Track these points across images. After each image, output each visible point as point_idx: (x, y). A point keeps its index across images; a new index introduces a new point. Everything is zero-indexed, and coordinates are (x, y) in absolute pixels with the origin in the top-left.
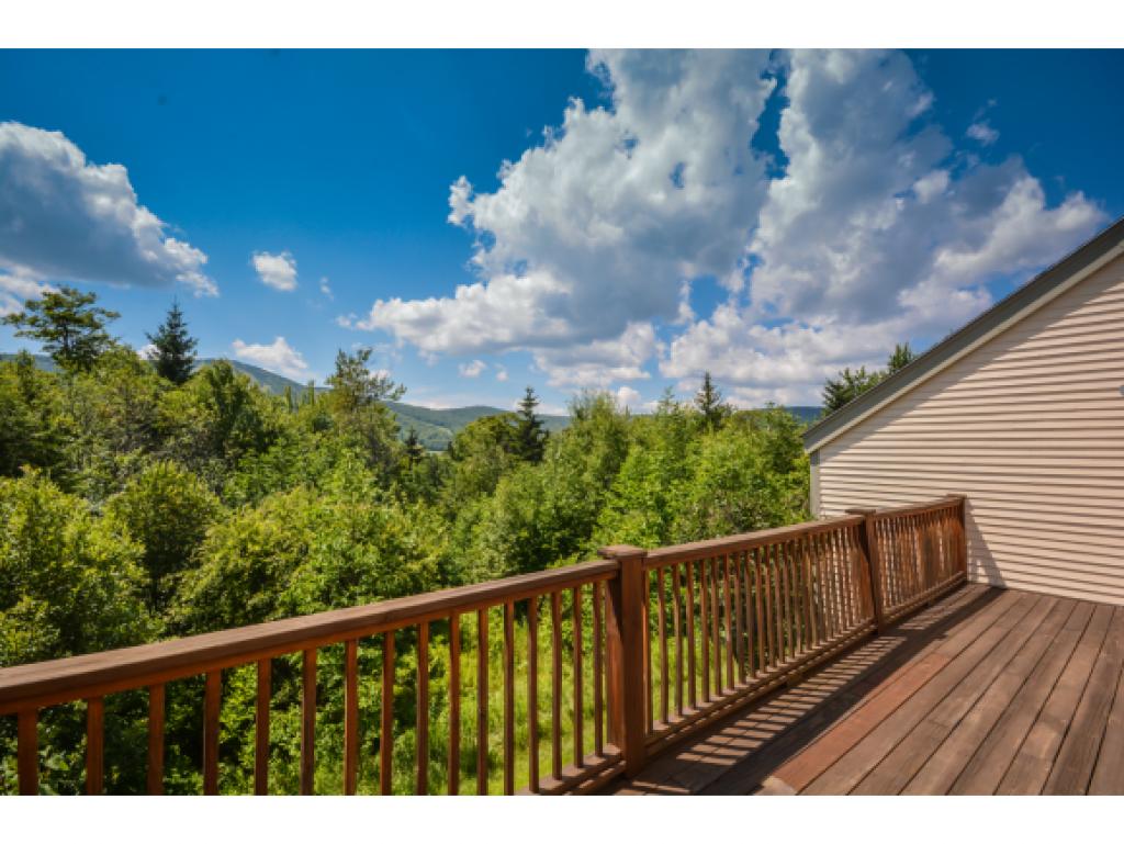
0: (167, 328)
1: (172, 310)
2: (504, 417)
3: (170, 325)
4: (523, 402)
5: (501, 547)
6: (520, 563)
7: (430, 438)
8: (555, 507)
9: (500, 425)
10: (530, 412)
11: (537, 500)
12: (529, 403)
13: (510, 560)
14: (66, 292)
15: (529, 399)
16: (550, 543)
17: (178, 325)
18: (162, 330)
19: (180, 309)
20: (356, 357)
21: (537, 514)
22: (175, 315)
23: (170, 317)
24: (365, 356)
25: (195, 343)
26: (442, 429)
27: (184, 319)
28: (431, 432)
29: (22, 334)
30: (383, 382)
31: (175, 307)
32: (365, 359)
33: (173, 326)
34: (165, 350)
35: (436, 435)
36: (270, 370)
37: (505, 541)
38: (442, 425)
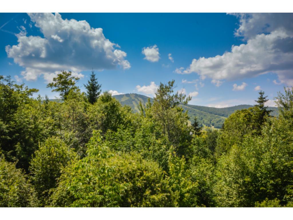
0: (90, 81)
1: (92, 74)
2: (251, 109)
3: (91, 80)
4: (258, 100)
5: (234, 186)
6: (245, 197)
7: (217, 122)
8: (271, 163)
9: (249, 114)
10: (263, 106)
11: (258, 158)
12: (262, 100)
13: (239, 194)
14: (63, 73)
15: (261, 98)
16: (265, 187)
17: (94, 80)
18: (89, 83)
19: (94, 74)
20: (168, 85)
21: (257, 167)
22: (93, 76)
23: (91, 76)
24: (172, 84)
25: (100, 87)
26: (223, 117)
27: (96, 78)
28: (217, 119)
29: (54, 90)
30: (181, 95)
31: (93, 73)
32: (172, 85)
33: (93, 80)
34: (90, 90)
35: (220, 121)
36: (148, 96)
37: (236, 183)
38: (223, 115)
